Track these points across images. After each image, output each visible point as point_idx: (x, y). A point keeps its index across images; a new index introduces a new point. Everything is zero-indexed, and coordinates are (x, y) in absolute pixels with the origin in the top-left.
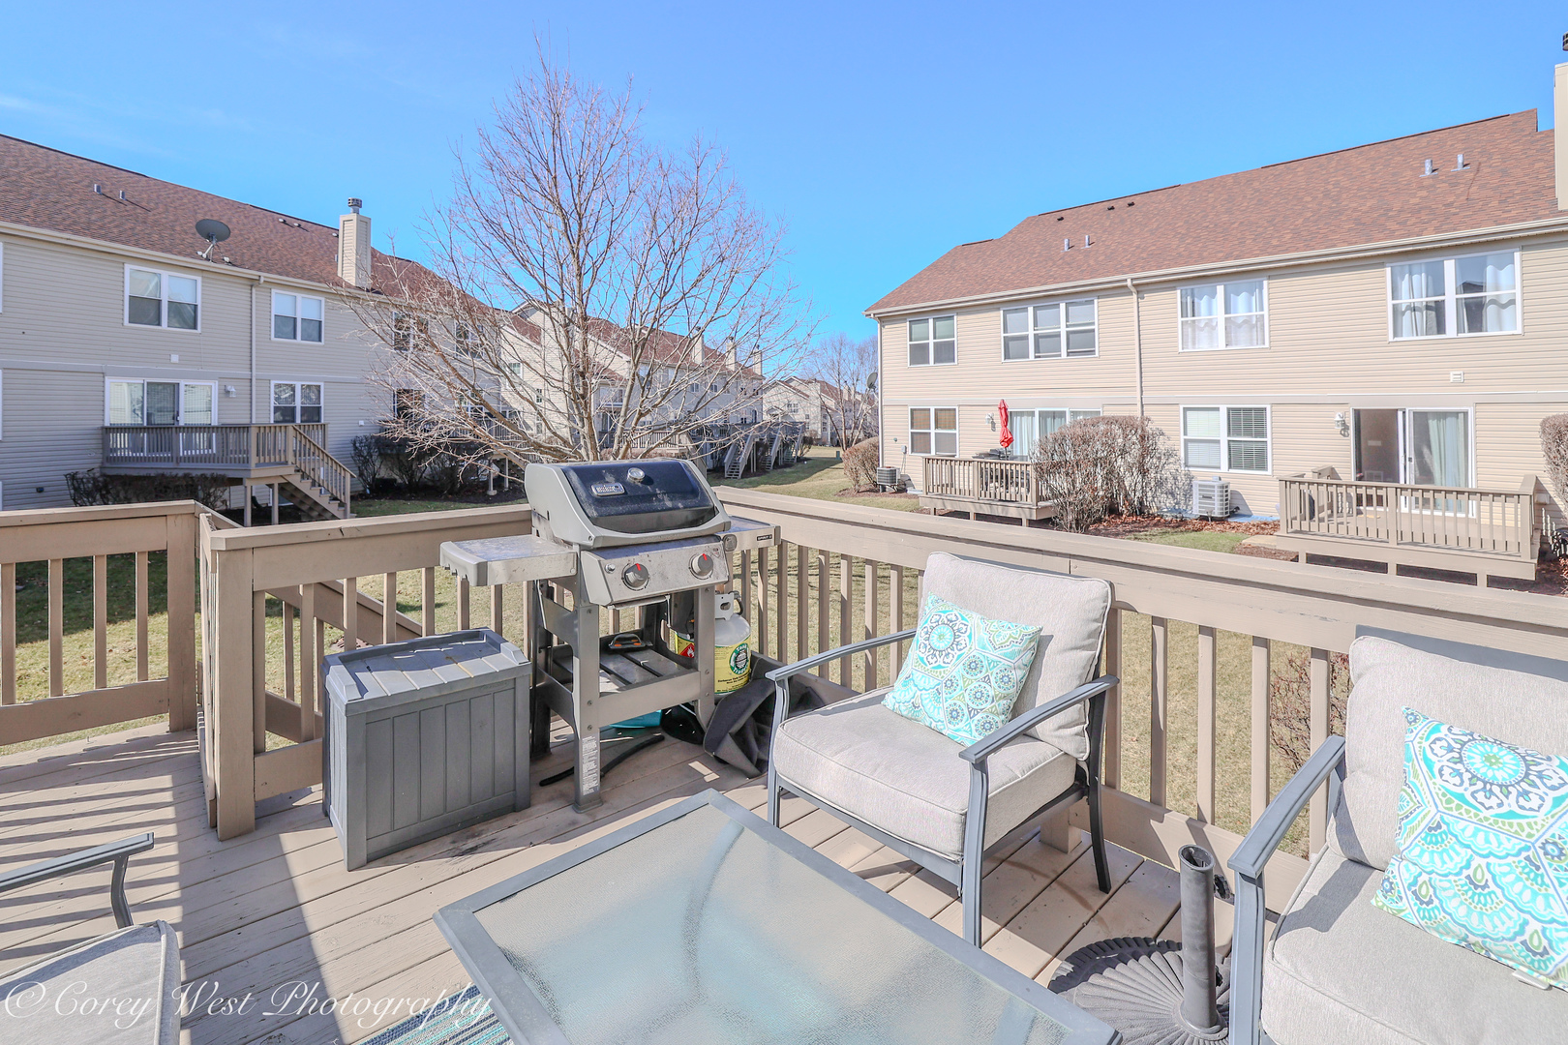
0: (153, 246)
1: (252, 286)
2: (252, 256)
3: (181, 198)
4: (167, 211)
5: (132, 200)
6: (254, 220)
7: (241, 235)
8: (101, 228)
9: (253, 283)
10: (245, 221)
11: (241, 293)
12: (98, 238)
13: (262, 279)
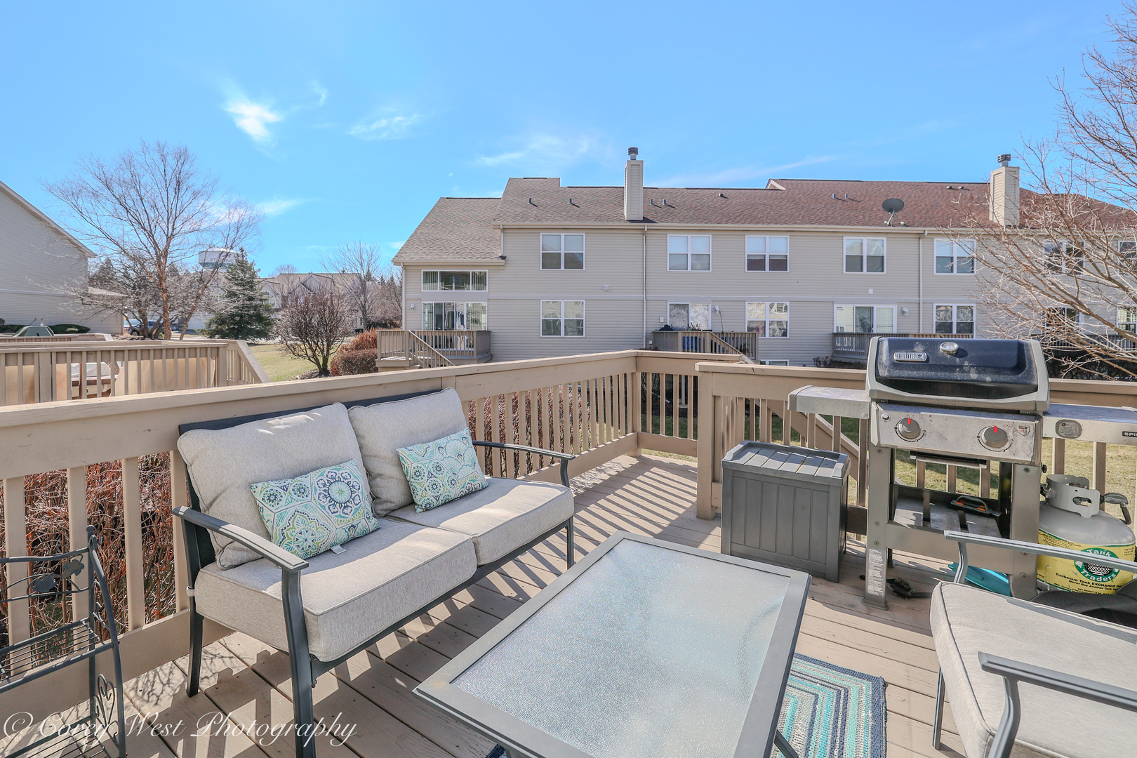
0: (858, 223)
1: (919, 238)
2: (921, 218)
3: (880, 189)
4: (870, 199)
5: (852, 198)
6: (927, 192)
7: (916, 204)
8: (833, 218)
9: (920, 236)
10: (921, 194)
11: (911, 244)
12: (830, 224)
13: (926, 233)
